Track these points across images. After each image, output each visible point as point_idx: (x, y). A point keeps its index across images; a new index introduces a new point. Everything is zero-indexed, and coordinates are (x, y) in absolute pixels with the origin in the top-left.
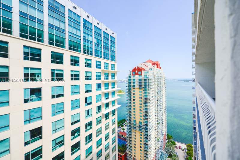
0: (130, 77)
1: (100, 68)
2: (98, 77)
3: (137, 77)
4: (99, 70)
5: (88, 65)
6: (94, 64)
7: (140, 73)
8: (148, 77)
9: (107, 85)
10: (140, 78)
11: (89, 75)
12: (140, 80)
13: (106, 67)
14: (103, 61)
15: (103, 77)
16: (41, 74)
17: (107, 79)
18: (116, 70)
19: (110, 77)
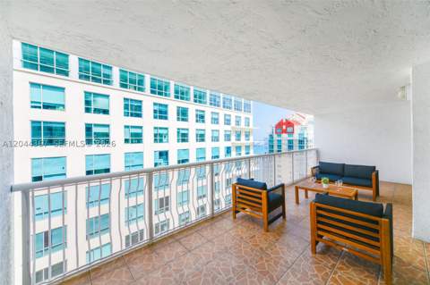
0: (271, 136)
1: (229, 124)
2: (228, 138)
3: (285, 136)
4: (228, 128)
5: (215, 121)
6: (222, 120)
7: (289, 129)
8: (305, 136)
9: (238, 148)
10: (291, 138)
11: (216, 134)
12: (290, 142)
13: (238, 123)
14: (233, 114)
15: (233, 138)
16: (167, 134)
17: (239, 140)
18: (251, 126)
19: (243, 137)
